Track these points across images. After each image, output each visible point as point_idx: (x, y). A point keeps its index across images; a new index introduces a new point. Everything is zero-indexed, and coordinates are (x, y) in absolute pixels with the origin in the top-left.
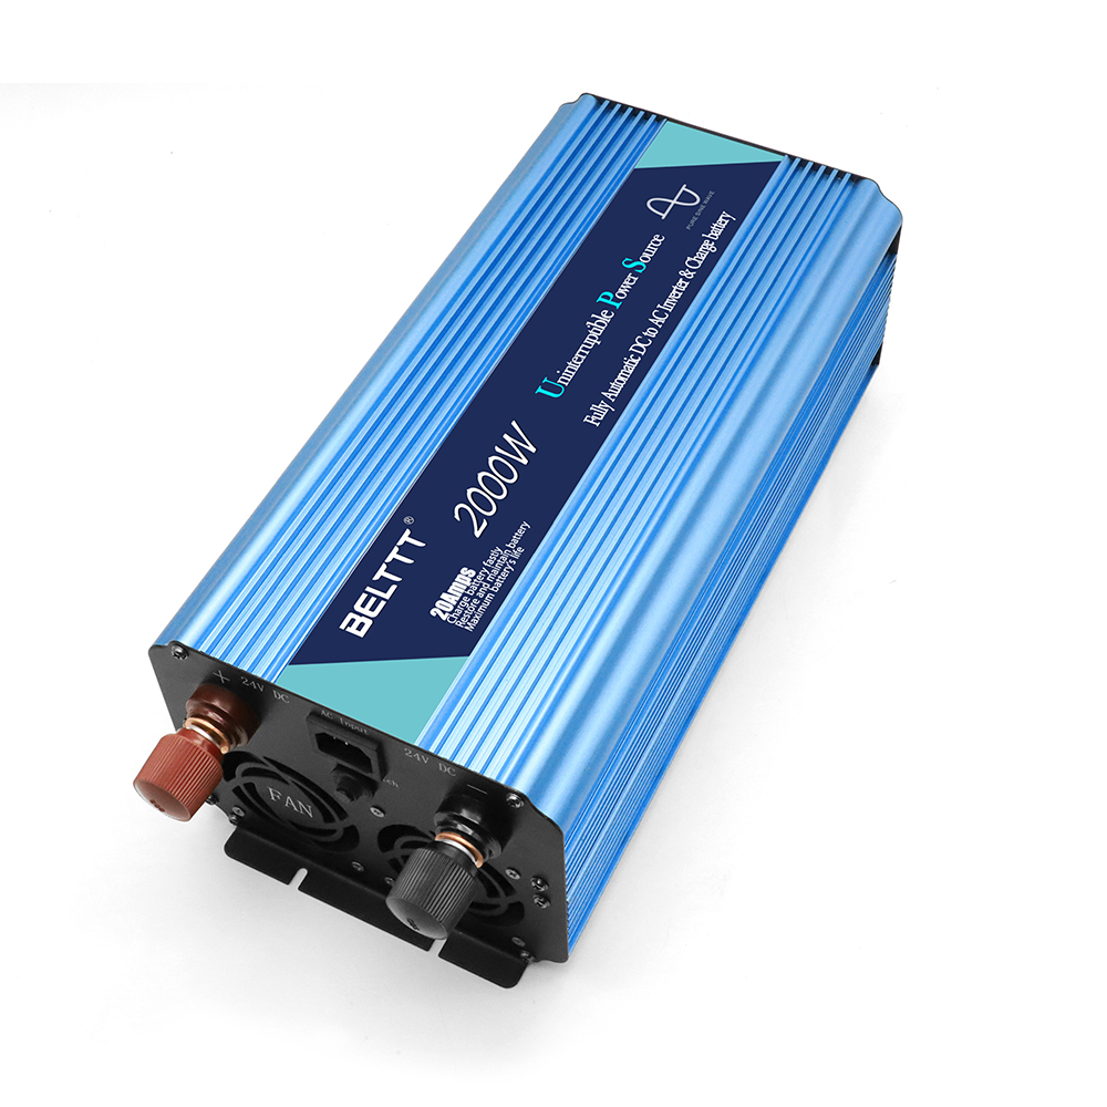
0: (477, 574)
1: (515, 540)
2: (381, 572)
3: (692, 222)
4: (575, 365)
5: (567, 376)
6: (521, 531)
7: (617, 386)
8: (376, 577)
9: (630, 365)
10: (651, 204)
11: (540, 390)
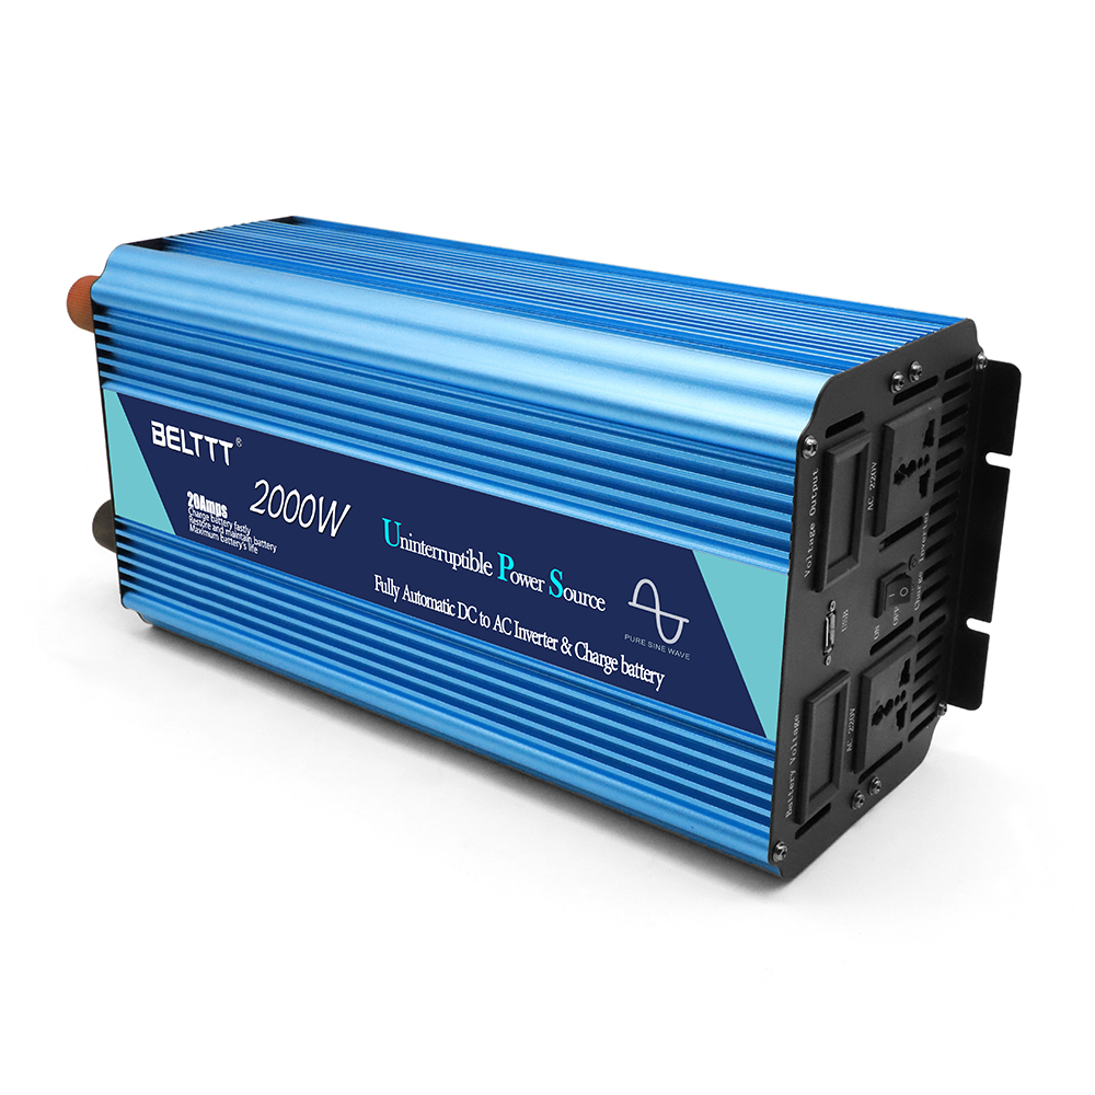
0: (226, 520)
1: (260, 543)
2: (197, 437)
3: (637, 640)
4: (423, 549)
5: (410, 545)
6: (267, 545)
7: (417, 599)
8: (192, 434)
9: (443, 607)
10: (646, 584)
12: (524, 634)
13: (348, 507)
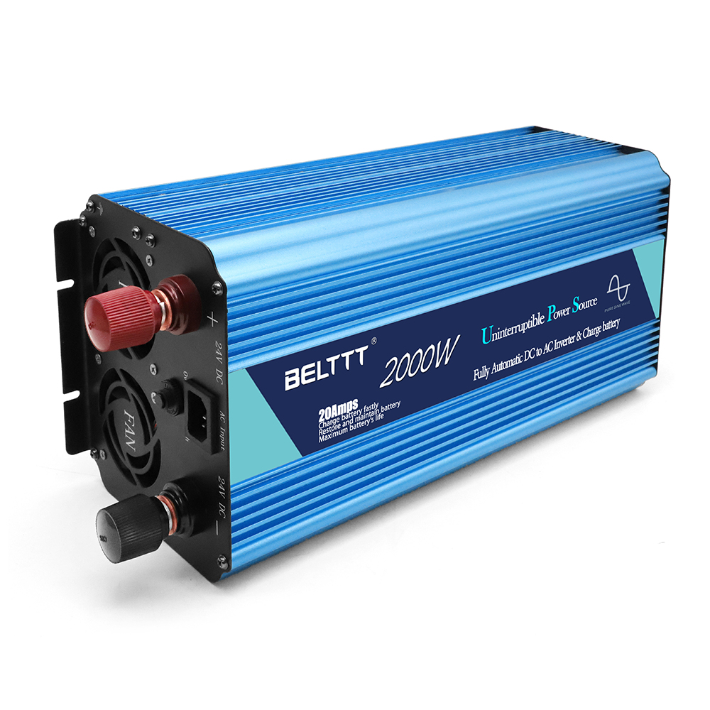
0: (357, 409)
1: (386, 409)
2: (332, 360)
3: (610, 309)
4: (506, 333)
5: (497, 336)
6: (393, 406)
7: (502, 366)
8: (328, 360)
9: (517, 361)
10: (615, 278)
11: (484, 330)
12: (559, 344)
13: (459, 336)
